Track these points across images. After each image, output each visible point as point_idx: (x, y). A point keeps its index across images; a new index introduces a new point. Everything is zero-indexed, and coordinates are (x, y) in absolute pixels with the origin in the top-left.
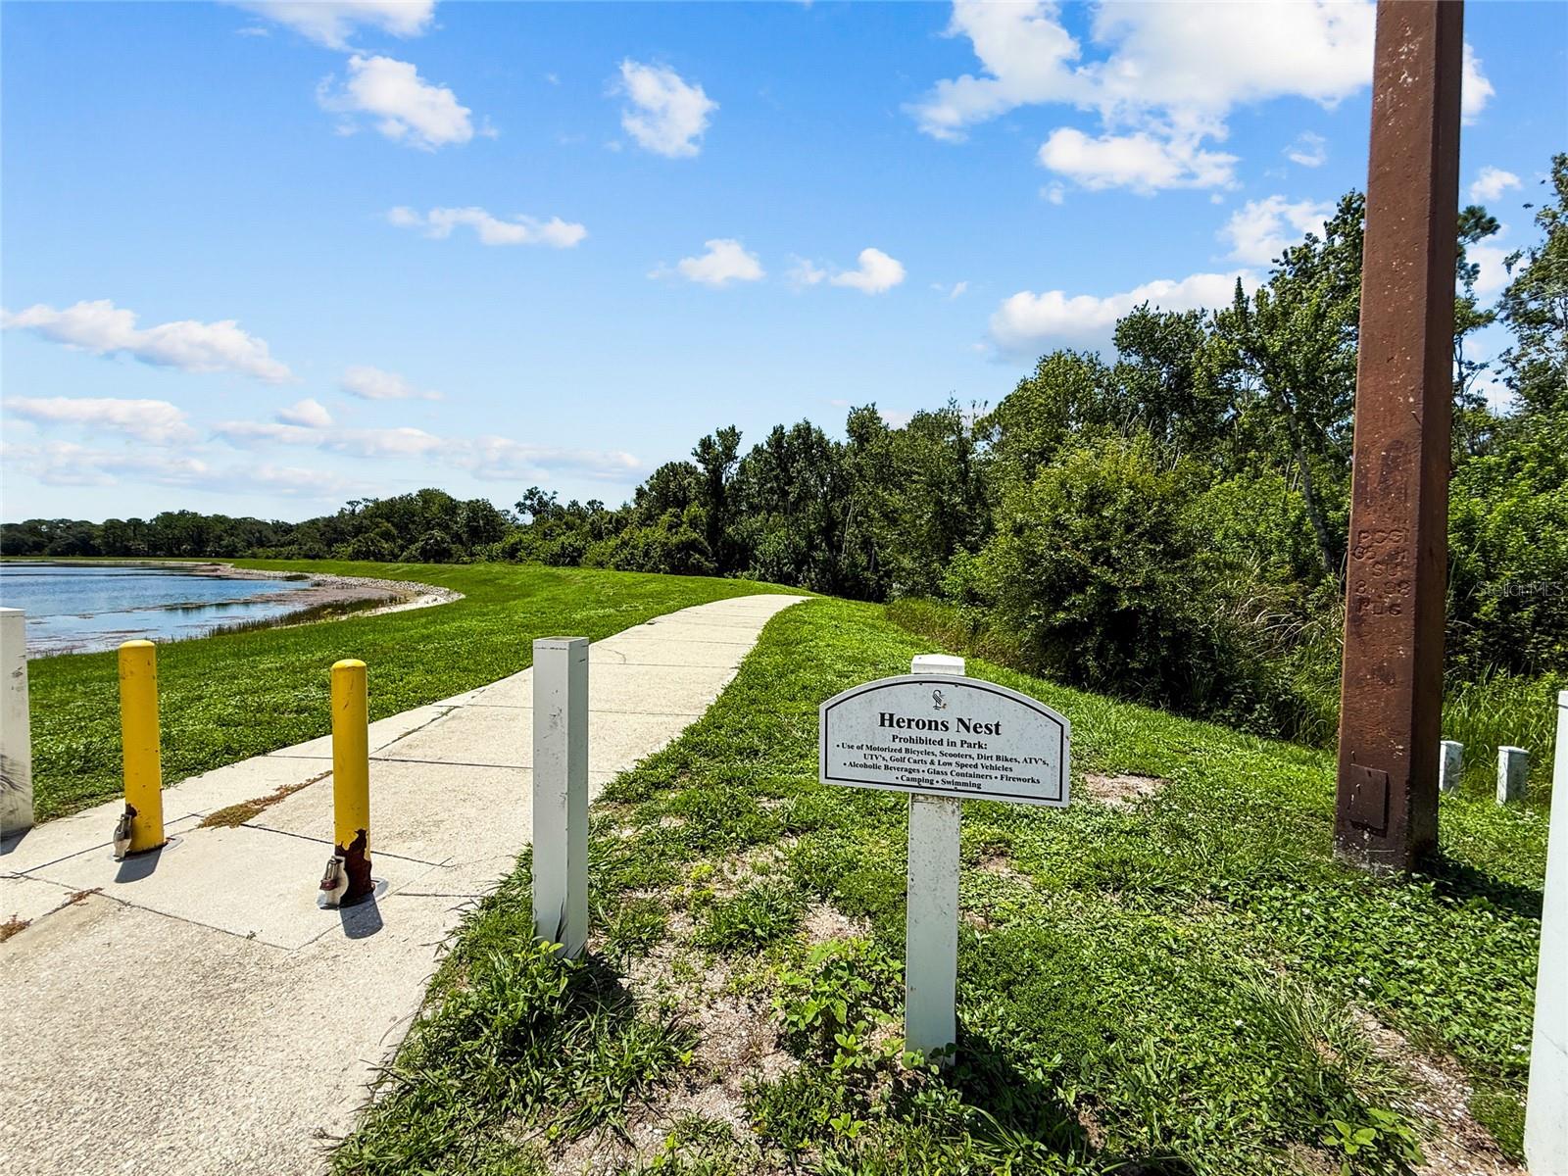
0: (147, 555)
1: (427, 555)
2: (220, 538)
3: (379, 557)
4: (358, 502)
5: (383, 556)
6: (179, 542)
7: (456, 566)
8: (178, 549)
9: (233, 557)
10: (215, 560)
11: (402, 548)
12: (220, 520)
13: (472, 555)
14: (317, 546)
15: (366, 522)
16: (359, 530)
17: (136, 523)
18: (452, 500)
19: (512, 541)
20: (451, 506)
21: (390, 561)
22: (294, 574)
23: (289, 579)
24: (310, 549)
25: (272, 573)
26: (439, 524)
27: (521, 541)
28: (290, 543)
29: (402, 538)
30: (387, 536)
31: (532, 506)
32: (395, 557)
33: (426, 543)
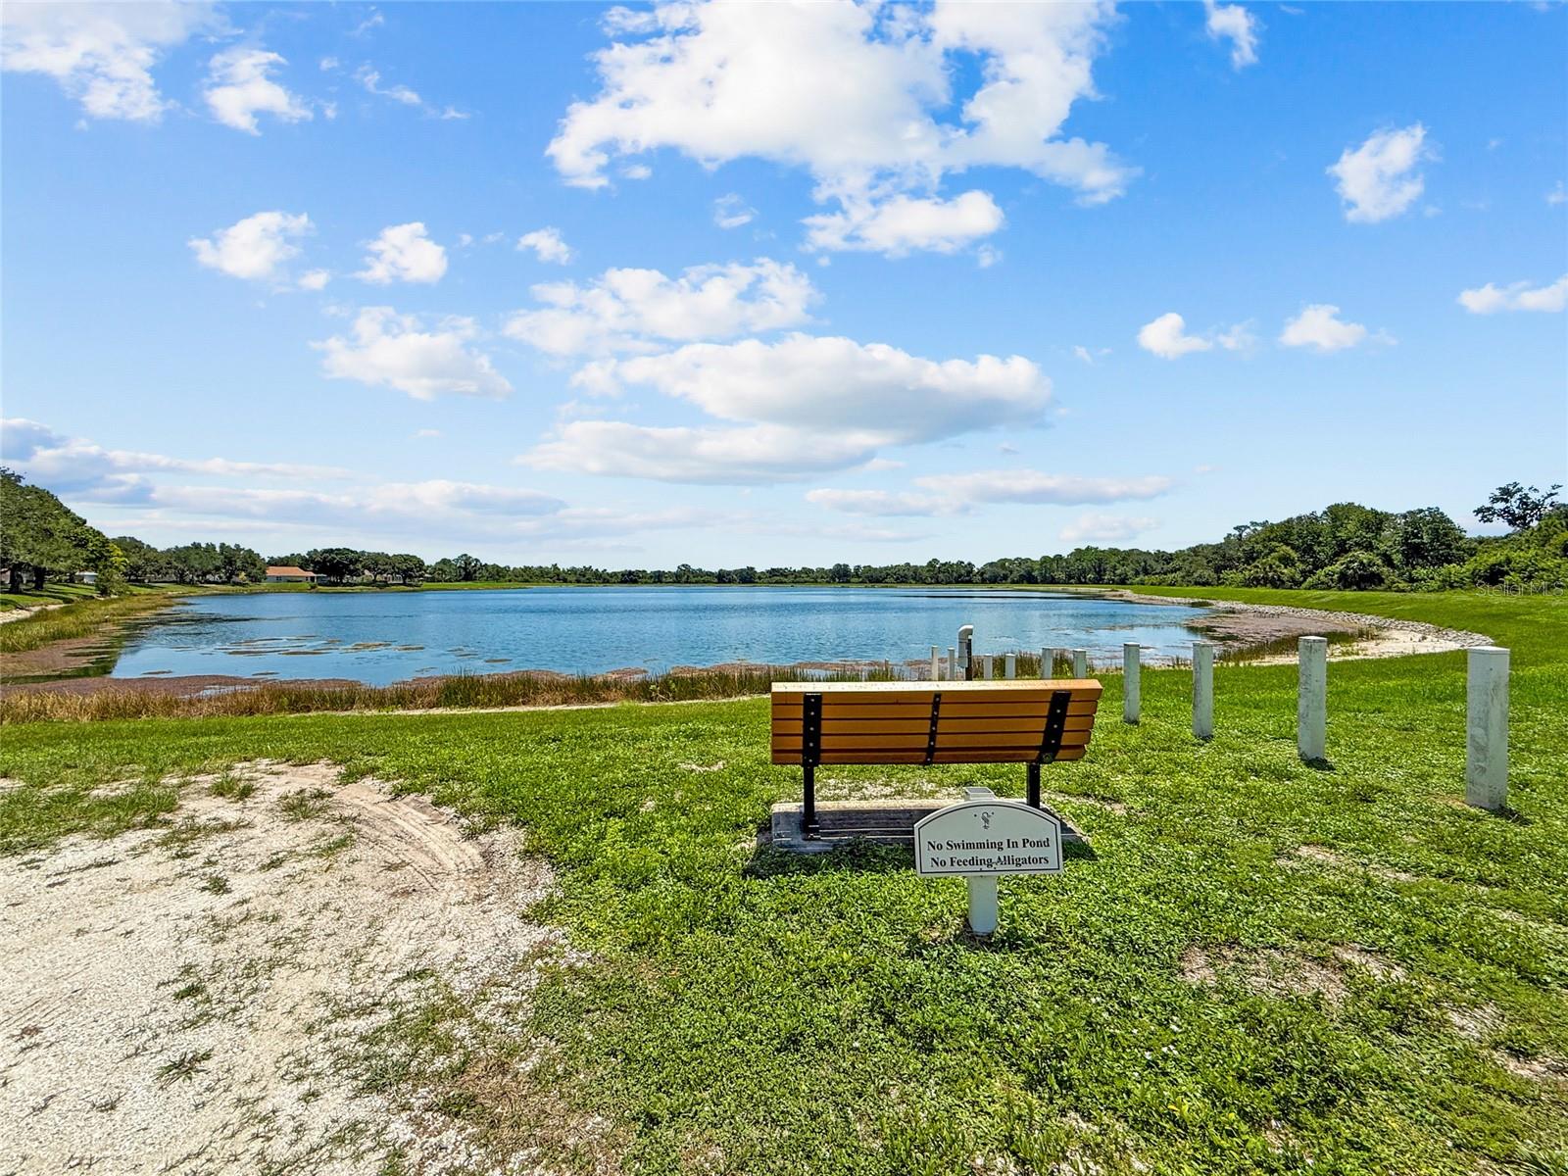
0: (1065, 583)
1: (1346, 581)
2: (1115, 568)
3: (1277, 583)
4: (1246, 527)
5: (1283, 582)
6: (1084, 572)
7: (1388, 594)
8: (1085, 577)
9: (1125, 584)
10: (1114, 586)
11: (1305, 574)
12: (1114, 552)
13: (1412, 580)
14: (1206, 573)
15: (1259, 547)
16: (1251, 557)
17: (1059, 558)
18: (1376, 513)
19: (1492, 560)
20: (1376, 522)
21: (1291, 588)
22: (1196, 600)
23: (1193, 605)
24: (1200, 576)
25: (1174, 599)
26: (1357, 544)
27: (1509, 561)
28: (1174, 571)
29: (1303, 562)
30: (1286, 561)
31: (1506, 511)
32: (1297, 584)
33: (1348, 568)
